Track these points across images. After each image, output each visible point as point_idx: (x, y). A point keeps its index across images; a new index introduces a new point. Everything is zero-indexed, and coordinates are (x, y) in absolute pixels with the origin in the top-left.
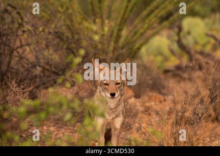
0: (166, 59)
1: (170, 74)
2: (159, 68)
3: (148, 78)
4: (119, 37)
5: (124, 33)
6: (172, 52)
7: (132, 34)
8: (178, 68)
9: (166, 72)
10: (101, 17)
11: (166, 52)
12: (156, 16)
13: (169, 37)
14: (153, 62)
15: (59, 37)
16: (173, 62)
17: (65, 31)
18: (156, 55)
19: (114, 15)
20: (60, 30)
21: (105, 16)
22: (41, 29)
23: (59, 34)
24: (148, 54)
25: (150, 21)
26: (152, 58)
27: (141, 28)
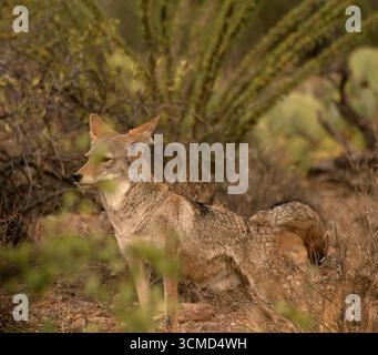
0: (314, 144)
1: (322, 178)
2: (297, 164)
3: (275, 188)
4: (206, 95)
5: (219, 87)
6: (326, 126)
7: (236, 89)
8: (342, 164)
9: (314, 173)
10: (167, 51)
11: (314, 127)
12: (289, 48)
13: (318, 95)
14: (283, 149)
15: (73, 98)
16: (329, 151)
17: (87, 84)
18: (288, 137)
19: (194, 46)
20: (76, 85)
21: (174, 50)
22: (36, 82)
23: (72, 92)
24: (274, 135)
25: (278, 59)
26: (281, 141)
27: (258, 74)
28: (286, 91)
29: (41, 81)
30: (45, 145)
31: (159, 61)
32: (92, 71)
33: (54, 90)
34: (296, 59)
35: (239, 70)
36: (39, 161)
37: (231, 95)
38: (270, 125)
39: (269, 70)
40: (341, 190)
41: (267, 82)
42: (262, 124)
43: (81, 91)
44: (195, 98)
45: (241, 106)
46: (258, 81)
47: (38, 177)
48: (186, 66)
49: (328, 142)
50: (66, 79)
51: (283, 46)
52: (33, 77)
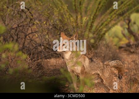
0: (120, 40)
1: (122, 49)
2: (116, 45)
3: (110, 52)
4: (92, 26)
6: (124, 35)
7: (100, 25)
9: (120, 48)
10: (81, 14)
11: (120, 35)
12: (115, 14)
13: (122, 26)
14: (112, 41)
15: (55, 27)
16: (124, 41)
17: (59, 23)
18: (113, 38)
19: (89, 13)
20: (56, 23)
21: (83, 13)
22: (45, 23)
23: (55, 25)
24: (110, 37)
25: (112, 16)
26: (111, 38)
27: (106, 21)
28: (114, 25)
29: (46, 23)
30: (47, 40)
31: (79, 17)
32: (60, 20)
33: (50, 25)
34: (117, 17)
35: (101, 19)
36: (45, 45)
37: (98, 26)
38: (109, 34)
39: (109, 20)
40: (128, 52)
41: (109, 23)
42: (107, 34)
43: (57, 25)
44: (89, 27)
45: (101, 29)
46: (106, 23)
47: (45, 49)
48: (86, 19)
49: (124, 39)
50: (53, 22)
51: (113, 13)
52: (44, 21)
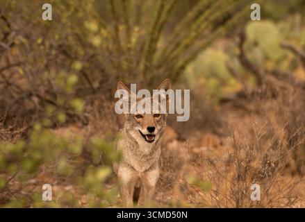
0: (223, 83)
1: (229, 105)
2: (212, 96)
3: (197, 110)
4: (152, 51)
5: (160, 44)
6: (232, 72)
7: (172, 47)
8: (241, 95)
9: (224, 101)
10: (126, 22)
11: (223, 71)
12: (206, 19)
13: (227, 50)
15: (65, 52)
16: (233, 87)
17: (74, 43)
18: (208, 78)
19: (144, 19)
20: (66, 42)
21: (131, 21)
22: (39, 41)
23: (64, 48)
24: (197, 77)
25: (199, 27)
26: (202, 81)
27: (186, 37)
28: (204, 48)
29: (43, 41)
30: (46, 83)
31: (122, 28)
32: (77, 35)
34: (211, 27)
35: (174, 34)
36: (42, 93)
37: (169, 50)
38: (195, 70)
39: (193, 34)
40: (241, 112)
41: (192, 42)
42: (189, 70)
43: (70, 47)
44: (144, 54)
45: (176, 58)
46: (186, 41)
47: (42, 103)
48: (139, 31)
49: (233, 81)
50: (60, 39)
51: (202, 18)
52: (38, 38)
